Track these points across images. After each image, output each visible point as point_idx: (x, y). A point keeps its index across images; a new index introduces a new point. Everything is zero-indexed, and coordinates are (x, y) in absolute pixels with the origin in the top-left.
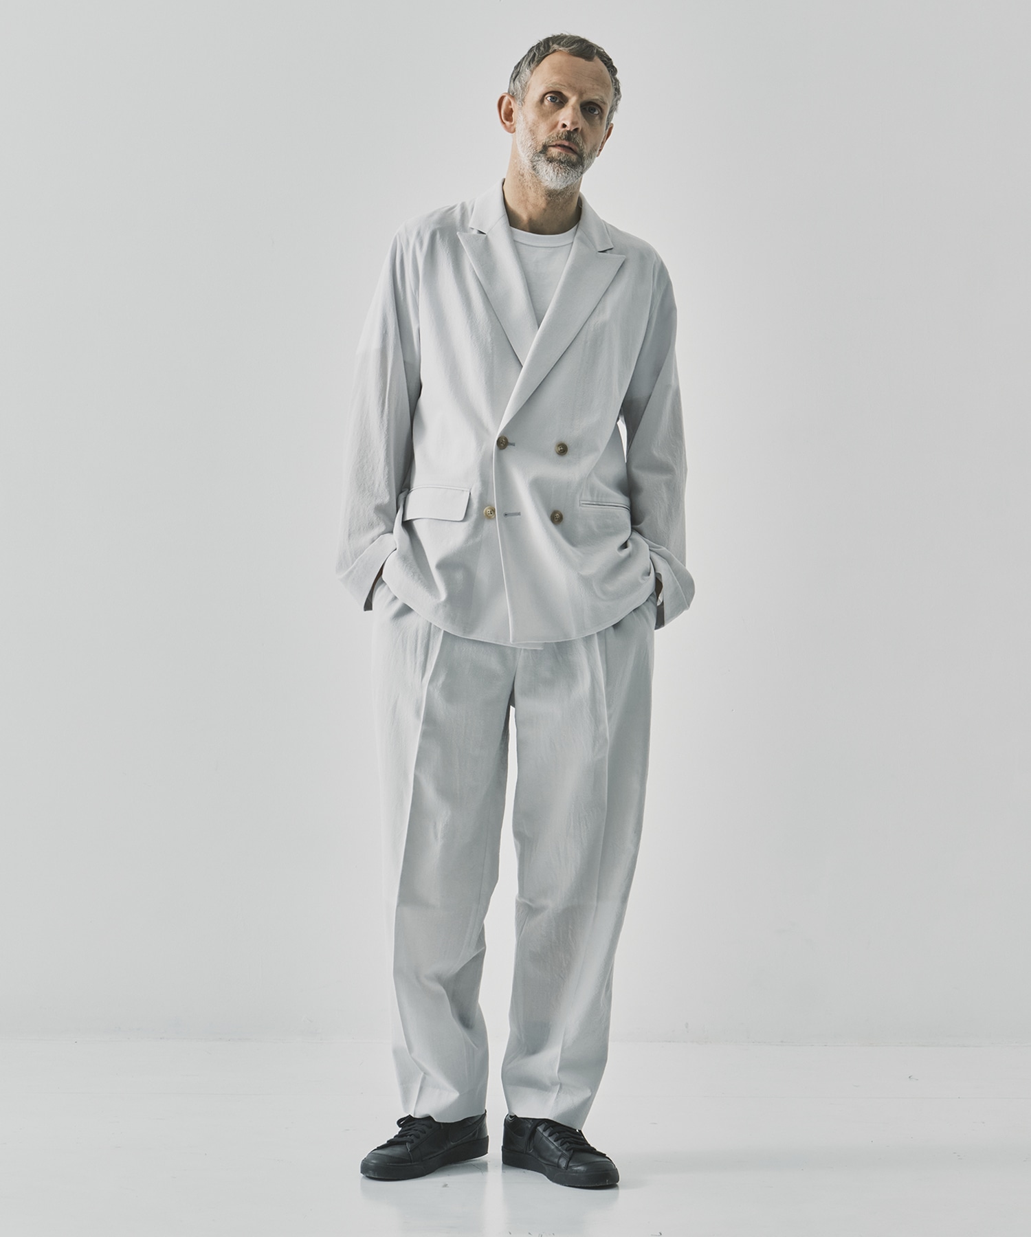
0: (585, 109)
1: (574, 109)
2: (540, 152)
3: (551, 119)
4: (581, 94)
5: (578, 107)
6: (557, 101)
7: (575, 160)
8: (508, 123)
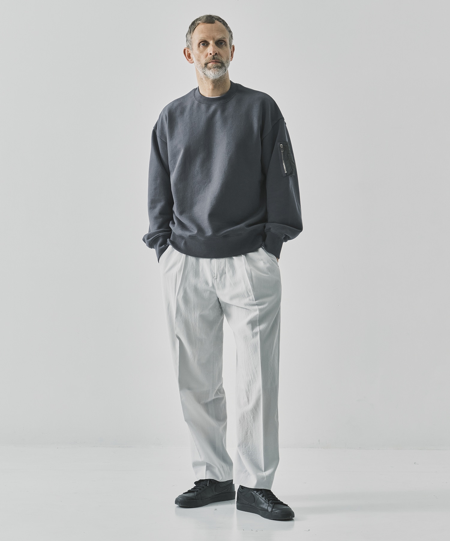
0: (218, 44)
1: (213, 46)
2: (205, 67)
3: (205, 53)
4: (213, 39)
5: (214, 45)
6: (206, 45)
7: (220, 65)
8: (190, 60)
